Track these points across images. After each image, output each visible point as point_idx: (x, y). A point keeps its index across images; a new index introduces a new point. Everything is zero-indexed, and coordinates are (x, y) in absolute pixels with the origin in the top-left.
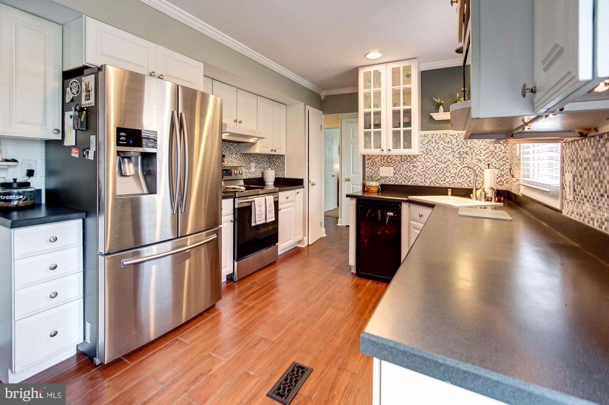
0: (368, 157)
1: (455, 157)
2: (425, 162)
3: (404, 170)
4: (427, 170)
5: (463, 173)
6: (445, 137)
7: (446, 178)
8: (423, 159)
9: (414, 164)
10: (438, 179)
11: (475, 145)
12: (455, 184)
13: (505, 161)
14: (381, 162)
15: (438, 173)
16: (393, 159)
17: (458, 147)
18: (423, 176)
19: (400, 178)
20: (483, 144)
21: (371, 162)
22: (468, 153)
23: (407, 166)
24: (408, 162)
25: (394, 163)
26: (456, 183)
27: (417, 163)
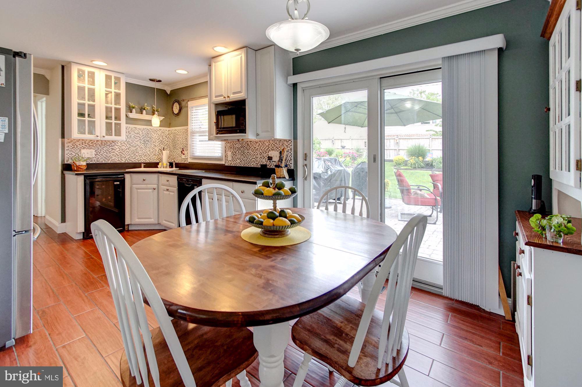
2: (121, 146)
3: (104, 151)
4: (123, 152)
5: (146, 153)
6: (136, 129)
7: (136, 157)
8: (120, 144)
9: (112, 147)
10: (131, 158)
13: (168, 146)
14: (82, 146)
15: (131, 154)
16: (94, 143)
17: (143, 137)
18: (120, 156)
19: (101, 158)
21: (71, 145)
22: (149, 141)
24: (108, 145)
25: (96, 146)
27: (115, 146)
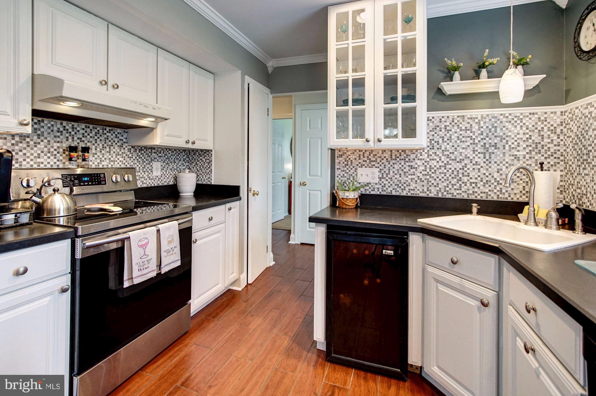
0: (340, 153)
1: (476, 153)
2: (428, 160)
3: (396, 172)
4: (433, 173)
5: (490, 176)
6: (461, 121)
7: (463, 185)
8: (426, 155)
9: (411, 164)
10: (450, 186)
11: (510, 134)
12: (476, 194)
13: (559, 158)
14: (360, 161)
15: (450, 178)
16: (378, 155)
17: (482, 137)
18: (426, 181)
19: (389, 185)
20: (521, 132)
21: (344, 161)
22: (498, 146)
23: (400, 166)
24: (403, 159)
25: (381, 161)
26: (479, 192)
27: (417, 161)
